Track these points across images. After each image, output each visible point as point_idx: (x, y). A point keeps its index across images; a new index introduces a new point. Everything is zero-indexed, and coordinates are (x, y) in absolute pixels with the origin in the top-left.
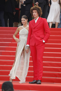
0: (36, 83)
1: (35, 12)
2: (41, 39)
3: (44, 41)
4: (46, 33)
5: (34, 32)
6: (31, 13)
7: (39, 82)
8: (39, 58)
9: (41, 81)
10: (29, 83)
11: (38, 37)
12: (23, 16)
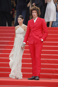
0: (34, 79)
1: (35, 12)
2: (39, 38)
3: (42, 40)
4: (45, 32)
5: (33, 31)
6: (30, 13)
7: (37, 78)
8: (37, 56)
9: (39, 77)
10: (28, 79)
11: (37, 36)
12: (20, 16)
